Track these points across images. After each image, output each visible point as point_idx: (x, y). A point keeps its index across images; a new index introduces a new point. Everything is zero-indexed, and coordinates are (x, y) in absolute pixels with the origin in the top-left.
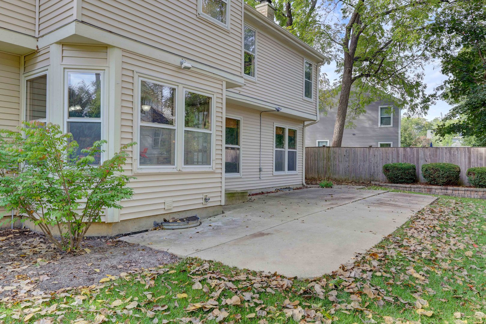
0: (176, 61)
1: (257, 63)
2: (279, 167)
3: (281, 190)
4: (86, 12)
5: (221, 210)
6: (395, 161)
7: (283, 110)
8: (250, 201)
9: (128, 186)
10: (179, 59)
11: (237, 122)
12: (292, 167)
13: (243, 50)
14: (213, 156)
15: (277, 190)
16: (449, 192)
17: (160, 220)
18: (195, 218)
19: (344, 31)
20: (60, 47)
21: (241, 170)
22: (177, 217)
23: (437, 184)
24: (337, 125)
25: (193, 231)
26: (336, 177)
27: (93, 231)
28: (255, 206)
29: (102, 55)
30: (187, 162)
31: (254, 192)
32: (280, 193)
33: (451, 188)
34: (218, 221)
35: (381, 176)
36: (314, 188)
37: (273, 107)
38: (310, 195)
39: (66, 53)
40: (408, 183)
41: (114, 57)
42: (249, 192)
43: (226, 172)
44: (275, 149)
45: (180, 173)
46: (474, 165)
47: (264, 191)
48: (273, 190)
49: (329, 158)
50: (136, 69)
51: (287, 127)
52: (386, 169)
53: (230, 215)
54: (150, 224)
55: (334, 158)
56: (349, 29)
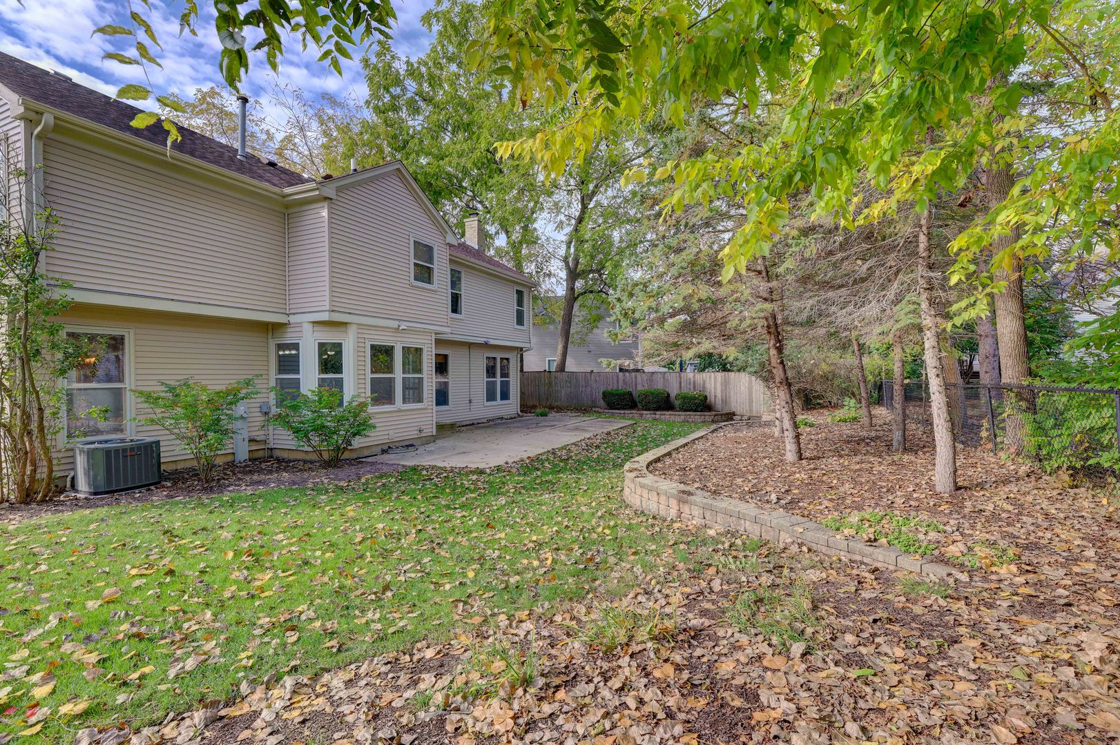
0: (394, 324)
1: (464, 303)
2: (491, 396)
3: (493, 420)
4: (334, 304)
5: (433, 439)
6: (615, 388)
7: (492, 342)
8: (460, 431)
9: (371, 422)
10: (397, 323)
11: (446, 357)
12: (505, 396)
13: (450, 291)
14: (425, 395)
15: (489, 421)
16: (658, 416)
17: (385, 447)
18: (412, 445)
19: (564, 247)
20: (311, 325)
21: (450, 402)
22: (397, 445)
23: (649, 410)
24: (560, 347)
25: (413, 454)
26: (558, 404)
27: (346, 455)
28: (462, 435)
29: (344, 329)
30: (404, 401)
31: (464, 423)
32: (491, 423)
33: (658, 413)
34: (431, 447)
35: (602, 403)
36: (529, 416)
37: (481, 340)
38: (519, 425)
39: (315, 329)
40: (624, 409)
41: (352, 331)
42: (458, 424)
43: (437, 405)
44: (486, 380)
45: (400, 411)
46: (685, 391)
47: (475, 422)
48: (485, 420)
49: (550, 383)
50: (366, 336)
51: (498, 355)
52: (606, 395)
53: (440, 443)
54: (379, 449)
55: (556, 384)
56: (569, 244)
